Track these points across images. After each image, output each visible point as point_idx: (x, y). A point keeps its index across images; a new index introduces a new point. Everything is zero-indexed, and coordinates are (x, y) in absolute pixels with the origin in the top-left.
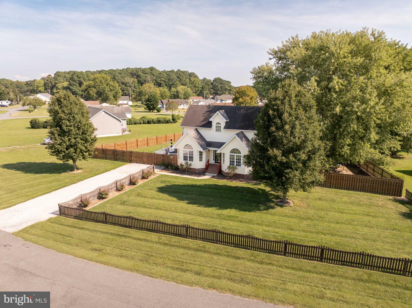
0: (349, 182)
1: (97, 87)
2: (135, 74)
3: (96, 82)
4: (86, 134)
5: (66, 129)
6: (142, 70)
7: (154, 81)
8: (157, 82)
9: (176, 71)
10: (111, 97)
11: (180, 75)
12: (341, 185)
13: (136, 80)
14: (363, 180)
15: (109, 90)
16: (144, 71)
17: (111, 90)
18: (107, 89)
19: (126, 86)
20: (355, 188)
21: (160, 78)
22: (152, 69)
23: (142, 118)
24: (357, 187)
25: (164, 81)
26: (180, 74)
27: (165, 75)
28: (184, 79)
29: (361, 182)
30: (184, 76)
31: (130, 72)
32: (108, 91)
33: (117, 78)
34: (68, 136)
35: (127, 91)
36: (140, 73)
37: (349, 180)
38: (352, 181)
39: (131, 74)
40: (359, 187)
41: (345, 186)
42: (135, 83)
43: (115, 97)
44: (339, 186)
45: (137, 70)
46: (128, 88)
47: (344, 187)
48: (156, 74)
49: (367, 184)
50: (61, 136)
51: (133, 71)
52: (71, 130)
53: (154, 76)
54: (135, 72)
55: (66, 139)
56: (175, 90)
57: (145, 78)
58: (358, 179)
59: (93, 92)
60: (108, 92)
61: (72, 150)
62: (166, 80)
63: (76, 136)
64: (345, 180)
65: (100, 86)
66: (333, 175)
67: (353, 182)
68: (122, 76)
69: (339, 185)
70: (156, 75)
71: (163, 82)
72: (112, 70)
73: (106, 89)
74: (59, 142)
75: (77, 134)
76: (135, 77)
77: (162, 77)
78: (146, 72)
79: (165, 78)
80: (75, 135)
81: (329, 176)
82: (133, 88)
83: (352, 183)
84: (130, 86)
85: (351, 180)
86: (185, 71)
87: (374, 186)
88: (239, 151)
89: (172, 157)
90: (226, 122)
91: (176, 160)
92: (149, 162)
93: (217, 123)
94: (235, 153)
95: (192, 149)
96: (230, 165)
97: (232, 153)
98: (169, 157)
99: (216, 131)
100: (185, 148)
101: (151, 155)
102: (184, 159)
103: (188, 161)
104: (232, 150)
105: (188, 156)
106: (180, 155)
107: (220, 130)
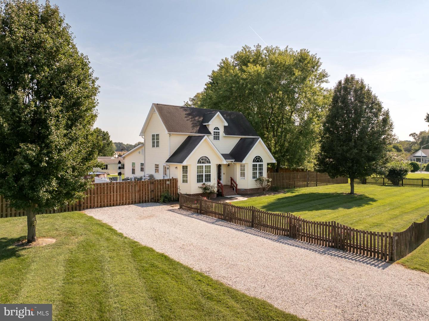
88: (261, 159)
89: (168, 183)
90: (225, 127)
91: (174, 186)
92: (123, 200)
93: (216, 128)
94: (258, 161)
95: (210, 163)
96: (253, 178)
97: (255, 162)
98: (163, 183)
99: (214, 139)
100: (199, 162)
101: (129, 186)
102: (198, 179)
103: (203, 182)
104: (255, 157)
105: (203, 175)
106: (193, 174)
107: (219, 137)
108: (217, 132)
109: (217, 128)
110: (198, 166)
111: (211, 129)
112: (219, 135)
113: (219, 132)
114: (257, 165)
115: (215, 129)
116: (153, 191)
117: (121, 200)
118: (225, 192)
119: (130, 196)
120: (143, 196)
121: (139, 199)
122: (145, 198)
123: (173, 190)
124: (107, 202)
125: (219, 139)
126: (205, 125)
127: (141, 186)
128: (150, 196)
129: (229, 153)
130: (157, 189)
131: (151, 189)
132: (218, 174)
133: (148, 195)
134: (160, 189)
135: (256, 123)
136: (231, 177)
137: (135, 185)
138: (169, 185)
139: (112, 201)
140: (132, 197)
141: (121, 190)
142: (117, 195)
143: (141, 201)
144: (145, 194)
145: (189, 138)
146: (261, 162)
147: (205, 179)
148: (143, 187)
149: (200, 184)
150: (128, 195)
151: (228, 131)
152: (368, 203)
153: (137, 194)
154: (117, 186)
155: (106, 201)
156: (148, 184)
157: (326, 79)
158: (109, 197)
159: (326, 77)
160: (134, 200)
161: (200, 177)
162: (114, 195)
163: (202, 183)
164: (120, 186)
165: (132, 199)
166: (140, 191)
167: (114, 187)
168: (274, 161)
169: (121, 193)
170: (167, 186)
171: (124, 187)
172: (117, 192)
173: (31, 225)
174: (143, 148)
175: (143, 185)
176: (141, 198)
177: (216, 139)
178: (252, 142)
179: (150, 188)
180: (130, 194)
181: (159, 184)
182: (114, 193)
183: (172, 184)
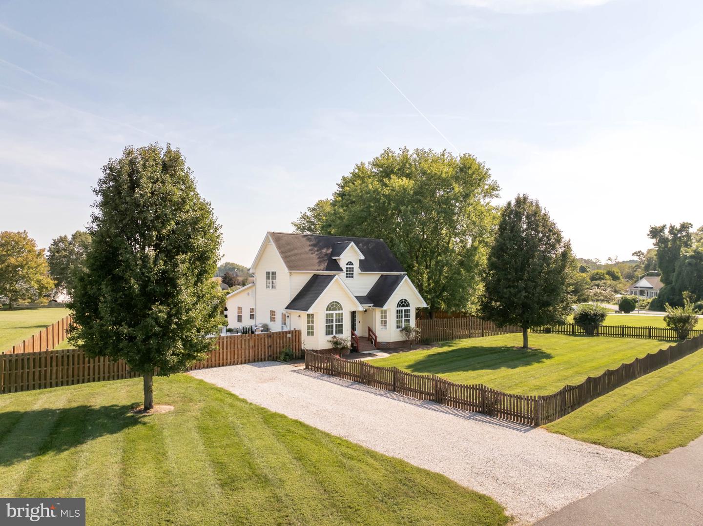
88: (408, 302)
89: (289, 335)
90: (361, 261)
91: (297, 340)
92: (234, 359)
93: (349, 262)
94: (403, 306)
95: (342, 310)
96: (397, 328)
97: (400, 307)
98: (283, 337)
99: (347, 277)
100: (328, 309)
101: (241, 340)
102: (326, 331)
103: (332, 334)
104: (400, 301)
105: (333, 325)
106: (320, 325)
107: (352, 274)
108: (350, 268)
109: (351, 262)
110: (327, 314)
111: (343, 264)
112: (353, 271)
113: (353, 268)
114: (402, 310)
115: (347, 264)
116: (271, 346)
117: (232, 358)
118: (361, 346)
119: (243, 354)
120: (258, 353)
121: (253, 357)
122: (261, 356)
123: (296, 345)
124: (215, 361)
125: (352, 277)
126: (335, 259)
127: (257, 341)
128: (267, 353)
129: (365, 295)
130: (275, 343)
131: (268, 344)
132: (352, 322)
133: (265, 352)
134: (280, 344)
135: (402, 254)
136: (369, 327)
137: (249, 340)
138: (291, 338)
139: (221, 360)
140: (245, 355)
141: (232, 345)
142: (227, 352)
143: (256, 359)
144: (261, 351)
145: (315, 277)
146: (407, 306)
147: (336, 331)
148: (258, 342)
149: (330, 337)
150: (240, 352)
151: (365, 266)
152: (541, 360)
153: (251, 351)
154: (227, 342)
155: (213, 360)
156: (264, 338)
157: (497, 192)
158: (217, 355)
159: (497, 190)
160: (247, 358)
161: (329, 328)
162: (223, 352)
163: (332, 336)
164: (231, 341)
165: (245, 357)
166: (255, 347)
167: (223, 342)
168: (424, 305)
169: (232, 350)
170: (288, 339)
171: (236, 341)
172: (227, 349)
173: (148, 390)
174: (254, 288)
175: (258, 340)
176: (256, 356)
177: (350, 277)
178: (396, 281)
179: (266, 343)
180: (243, 351)
181: (278, 338)
182: (223, 349)
183: (294, 338)
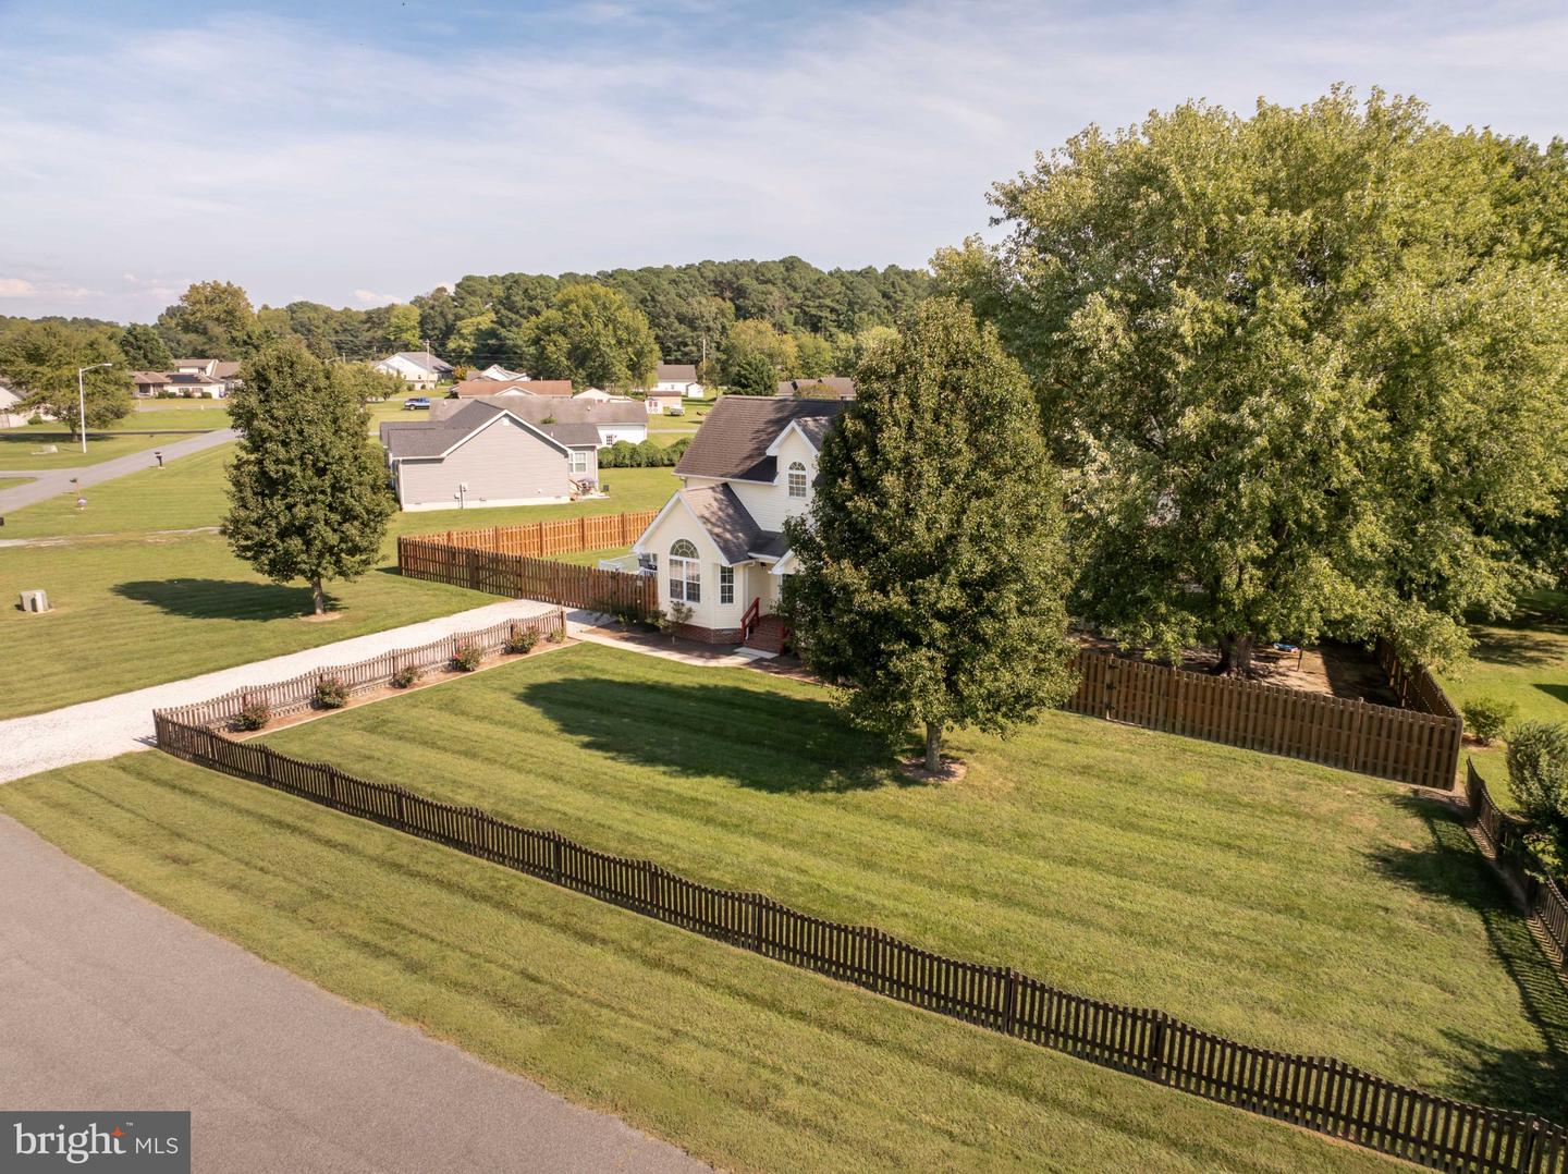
0: (1243, 713)
1: (571, 330)
2: (730, 284)
3: (570, 313)
4: (343, 490)
5: (278, 472)
6: (754, 267)
7: (794, 310)
8: (805, 313)
9: (881, 270)
10: (620, 369)
11: (894, 286)
12: (1215, 724)
13: (729, 306)
14: (1299, 710)
15: (613, 342)
16: (760, 272)
17: (619, 342)
18: (607, 339)
19: (694, 329)
20: (1268, 739)
21: (819, 297)
22: (791, 264)
23: (678, 444)
24: (1277, 735)
25: (833, 310)
26: (893, 284)
27: (838, 288)
28: (909, 301)
29: (1293, 718)
30: (910, 289)
31: (712, 275)
32: (609, 345)
33: (661, 298)
34: (284, 496)
35: (696, 345)
36: (745, 281)
37: (1243, 706)
38: (1257, 711)
39: (716, 283)
40: (1282, 738)
41: (1228, 728)
42: (724, 316)
43: (634, 367)
44: (1206, 729)
45: (738, 267)
46: (698, 337)
47: (1227, 735)
48: (802, 284)
49: (1315, 727)
50: (263, 495)
51: (722, 274)
52: (293, 476)
53: (795, 290)
54: (728, 275)
55: (277, 504)
56: (853, 342)
57: (761, 297)
58: (1281, 703)
59: (558, 349)
60: (608, 350)
61: (296, 543)
62: (838, 307)
63: (310, 497)
64: (1230, 707)
65: (583, 326)
66: (1182, 684)
67: (1261, 715)
68: (682, 292)
69: (1206, 722)
70: (804, 288)
71: (828, 315)
72: (649, 270)
73: (603, 340)
74: (254, 515)
75: (312, 490)
76: (728, 294)
77: (826, 295)
78: (769, 276)
79: (837, 297)
80: (308, 494)
81: (1168, 683)
82: (717, 336)
83: (1256, 718)
84: (709, 329)
85: (1253, 706)
86: (914, 272)
87: (1344, 738)
91: (652, 594)
93: (794, 463)
95: (697, 558)
99: (791, 494)
100: (675, 551)
102: (671, 590)
103: (682, 599)
105: (683, 582)
106: (661, 577)
107: (804, 489)
108: (798, 476)
109: (800, 465)
110: (671, 560)
111: (783, 469)
112: (804, 483)
113: (804, 477)
115: (791, 468)
117: (569, 597)
125: (804, 495)
127: (597, 579)
128: (610, 601)
130: (621, 591)
131: (612, 589)
137: (588, 575)
139: (557, 595)
140: (583, 596)
142: (563, 586)
144: (603, 596)
147: (688, 593)
148: (599, 582)
149: (674, 603)
150: (577, 591)
154: (562, 571)
156: (607, 578)
161: (676, 586)
163: (680, 601)
166: (595, 588)
167: (558, 570)
169: (569, 584)
172: (563, 582)
177: (798, 495)
179: (609, 586)
180: (581, 591)
181: (624, 582)
